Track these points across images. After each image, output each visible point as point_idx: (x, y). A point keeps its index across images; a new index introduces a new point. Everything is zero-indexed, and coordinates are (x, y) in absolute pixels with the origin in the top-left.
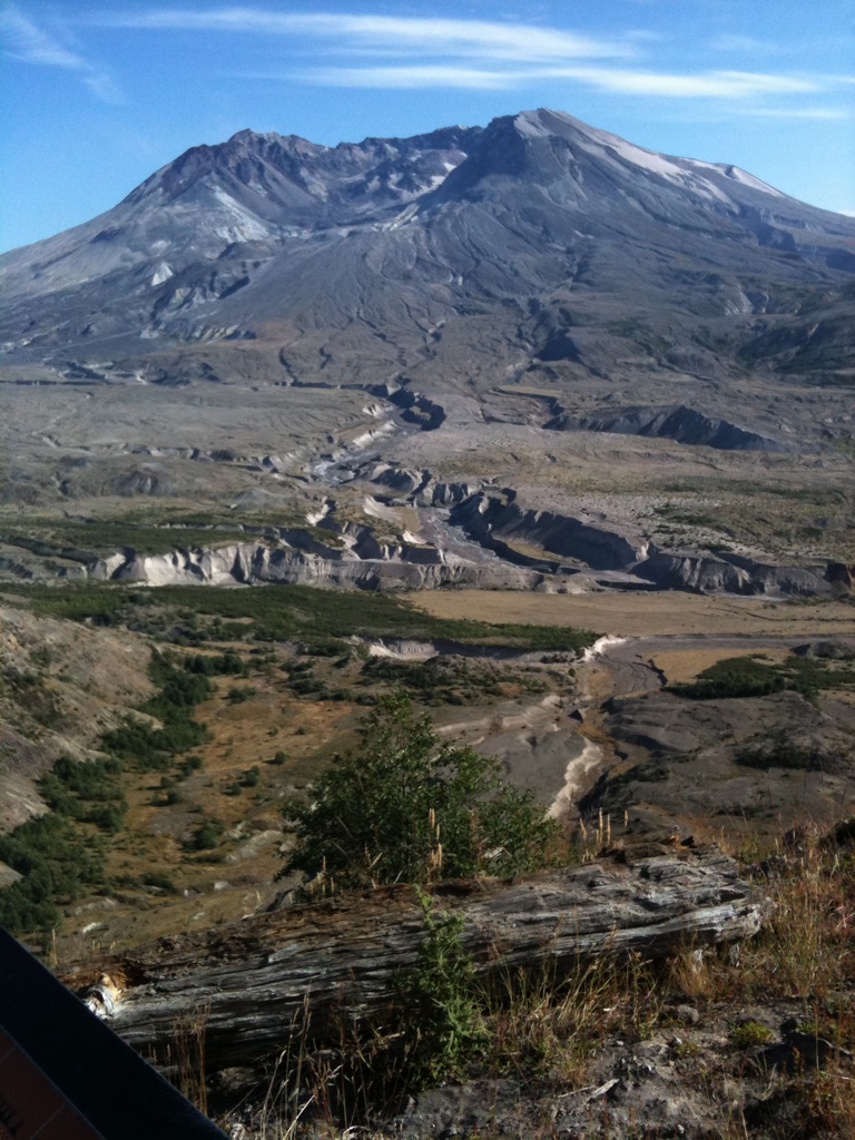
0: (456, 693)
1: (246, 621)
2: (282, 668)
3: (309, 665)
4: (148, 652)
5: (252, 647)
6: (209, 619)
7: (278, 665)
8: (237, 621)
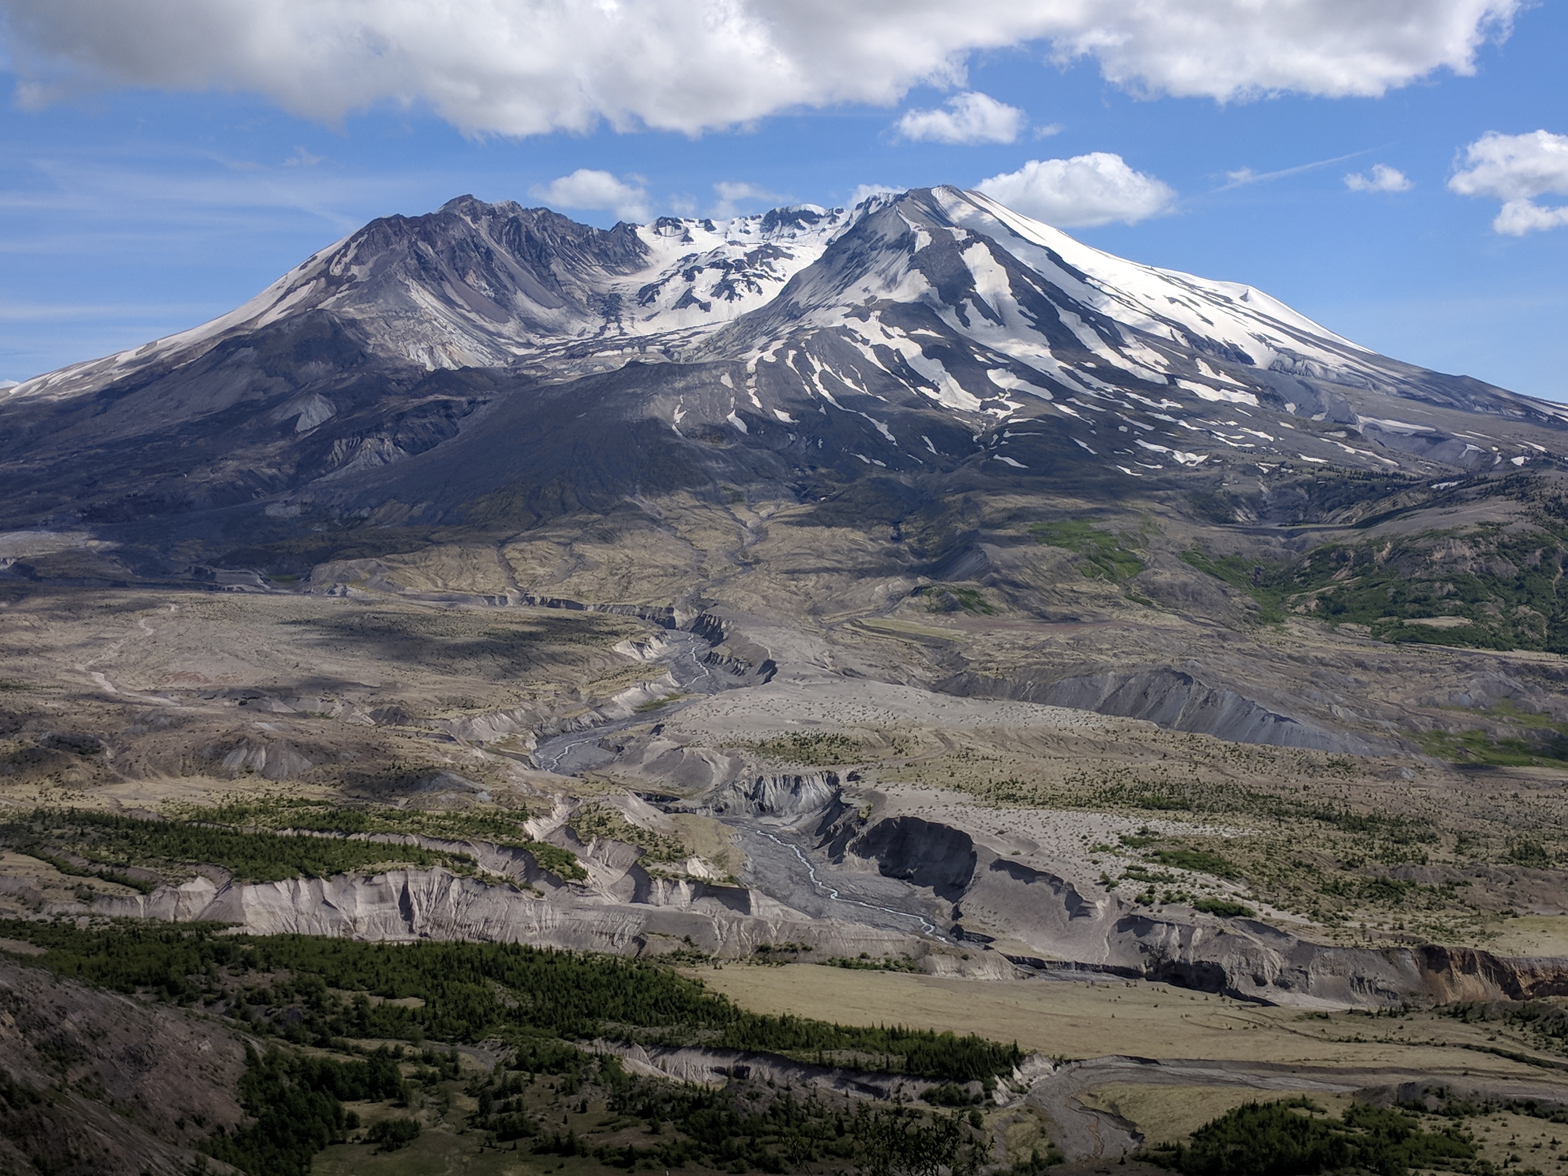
0: (772, 1151)
1: (414, 1003)
2: (469, 1093)
3: (516, 1088)
4: (239, 1053)
5: (418, 1051)
6: (347, 998)
7: (462, 1084)
8: (398, 1003)
